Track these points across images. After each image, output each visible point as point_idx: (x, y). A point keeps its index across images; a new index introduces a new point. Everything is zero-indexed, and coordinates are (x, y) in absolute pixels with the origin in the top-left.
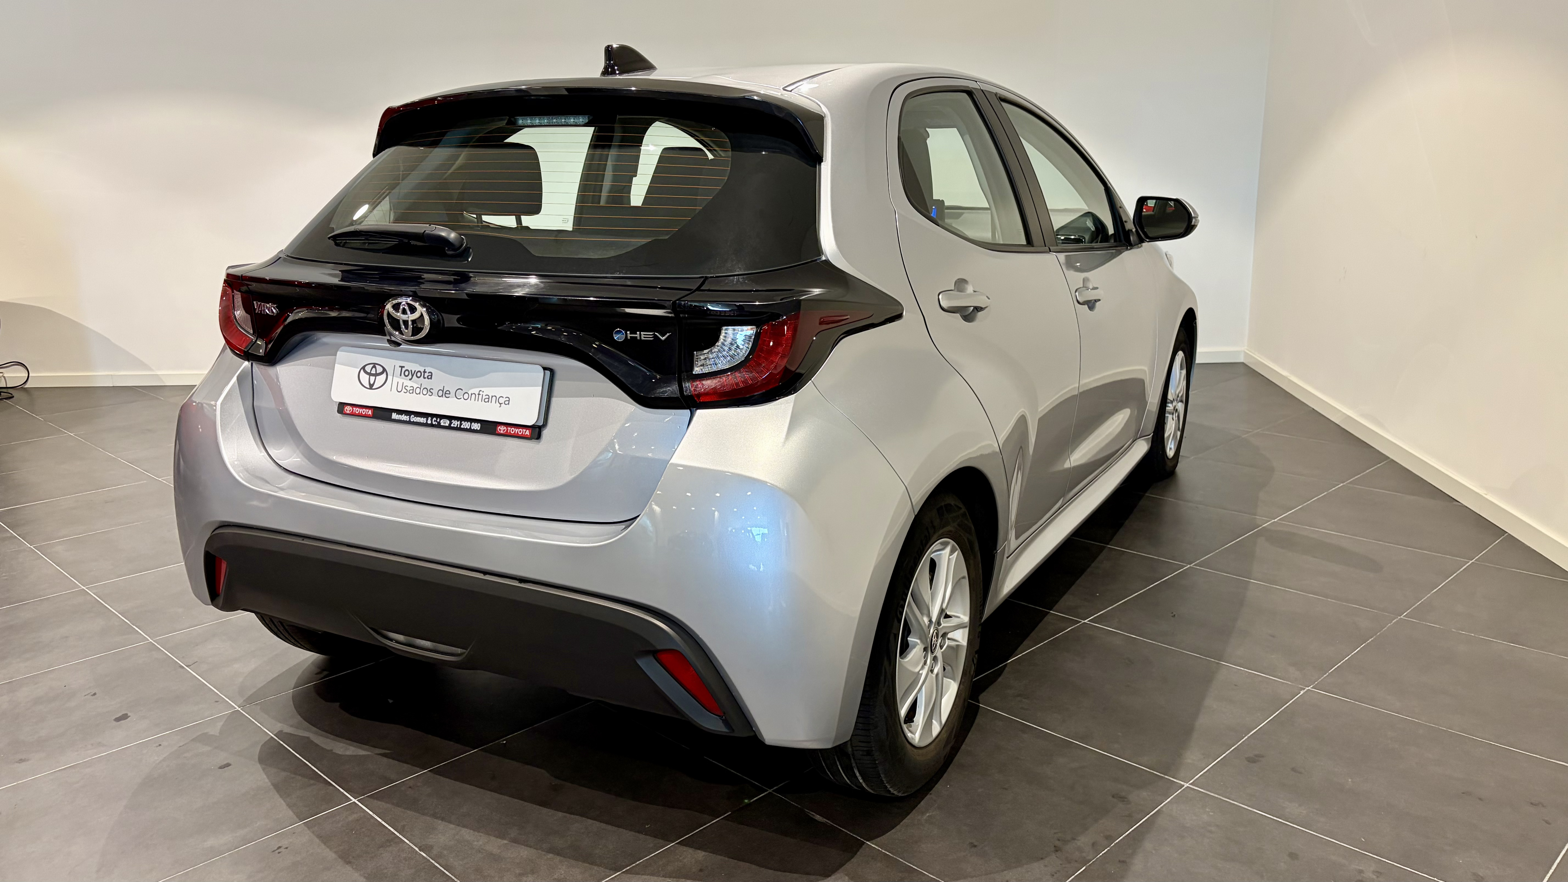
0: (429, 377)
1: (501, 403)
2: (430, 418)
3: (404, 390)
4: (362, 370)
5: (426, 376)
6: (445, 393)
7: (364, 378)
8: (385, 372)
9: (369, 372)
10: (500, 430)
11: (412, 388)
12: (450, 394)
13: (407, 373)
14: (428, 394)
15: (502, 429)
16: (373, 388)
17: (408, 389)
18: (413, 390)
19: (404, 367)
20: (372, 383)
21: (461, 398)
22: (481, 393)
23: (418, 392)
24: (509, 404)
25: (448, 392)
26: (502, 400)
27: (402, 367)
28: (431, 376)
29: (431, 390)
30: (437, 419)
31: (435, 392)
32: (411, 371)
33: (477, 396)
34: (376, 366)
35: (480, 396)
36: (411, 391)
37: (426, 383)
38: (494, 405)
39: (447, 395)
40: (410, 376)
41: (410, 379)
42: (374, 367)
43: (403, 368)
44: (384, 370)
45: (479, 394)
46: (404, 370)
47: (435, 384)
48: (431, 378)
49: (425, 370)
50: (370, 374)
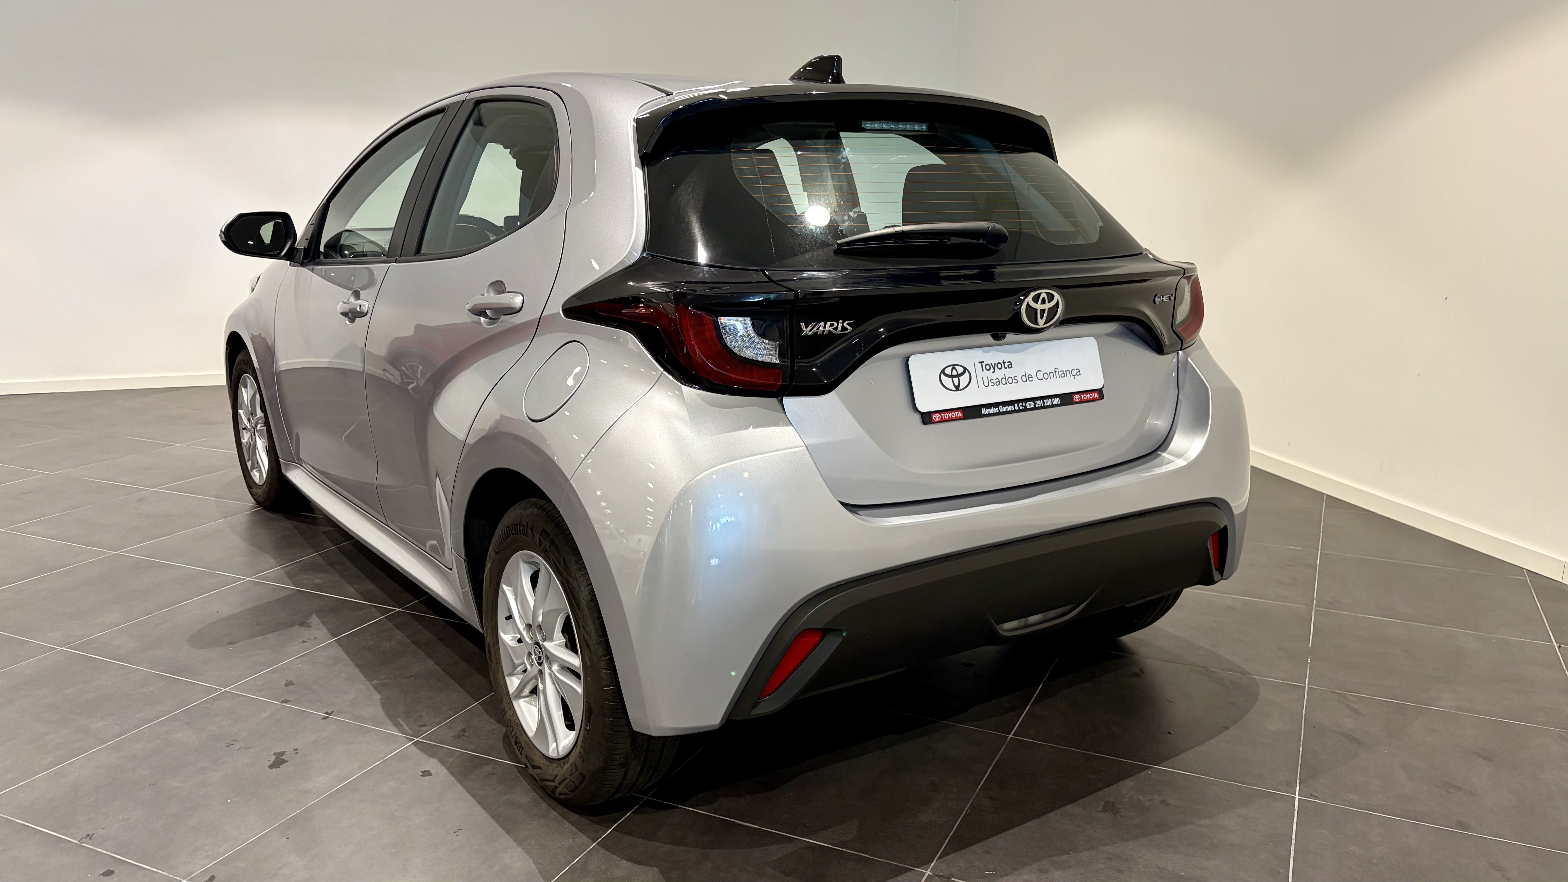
0: (1010, 366)
1: (1074, 375)
2: (1016, 405)
3: (991, 384)
4: (942, 374)
5: (1006, 366)
6: (1028, 378)
7: (947, 381)
8: (967, 371)
9: (950, 374)
10: (1076, 399)
11: (997, 380)
12: (1032, 377)
13: (988, 367)
14: (1013, 383)
15: (1077, 398)
16: (960, 389)
17: (994, 381)
18: (999, 381)
19: (983, 362)
20: (957, 384)
21: (1042, 379)
22: (1056, 370)
23: (1004, 382)
24: (1080, 374)
25: (1030, 376)
26: (1074, 373)
27: (981, 363)
28: (1011, 364)
29: (1015, 378)
30: (1023, 404)
31: (1019, 378)
32: (991, 364)
33: (1054, 373)
34: (956, 367)
35: (1057, 373)
36: (998, 383)
37: (1008, 372)
38: (1069, 378)
39: (1030, 379)
40: (992, 370)
41: (993, 372)
42: (954, 368)
43: (983, 364)
44: (965, 369)
45: (1055, 372)
46: (984, 365)
47: (1017, 372)
48: (1012, 367)
49: (1003, 360)
50: (952, 376)
